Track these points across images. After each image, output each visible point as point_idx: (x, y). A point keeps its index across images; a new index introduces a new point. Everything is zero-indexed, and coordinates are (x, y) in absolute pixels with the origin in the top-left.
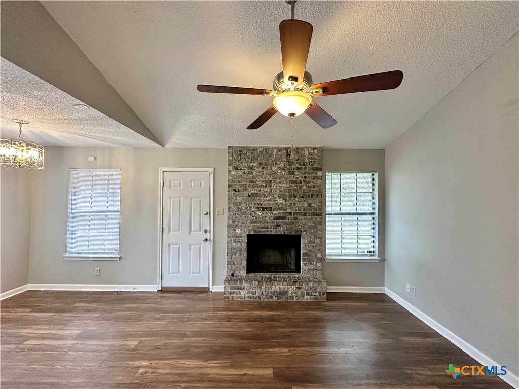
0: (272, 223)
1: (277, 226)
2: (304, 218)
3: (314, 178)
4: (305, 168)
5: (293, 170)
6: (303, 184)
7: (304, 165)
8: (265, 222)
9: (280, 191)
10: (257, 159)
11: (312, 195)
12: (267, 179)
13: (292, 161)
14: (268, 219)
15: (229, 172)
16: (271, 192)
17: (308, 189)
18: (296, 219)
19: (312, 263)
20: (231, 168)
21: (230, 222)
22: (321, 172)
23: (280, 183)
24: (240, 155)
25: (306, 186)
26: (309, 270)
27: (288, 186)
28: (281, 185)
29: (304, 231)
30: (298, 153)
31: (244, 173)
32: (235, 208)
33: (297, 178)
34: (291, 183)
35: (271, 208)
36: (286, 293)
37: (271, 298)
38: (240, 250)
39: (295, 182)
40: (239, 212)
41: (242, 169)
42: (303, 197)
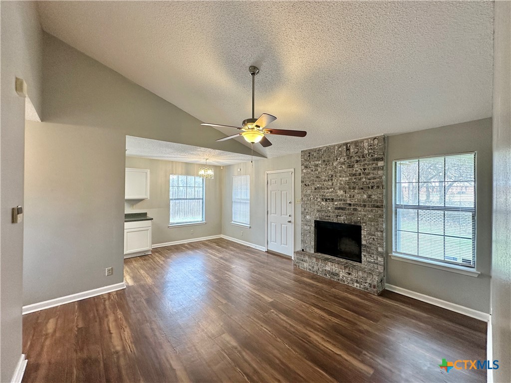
0: (334, 212)
1: (338, 216)
2: (363, 210)
3: (375, 169)
4: (365, 160)
5: (352, 164)
6: (362, 176)
7: (363, 157)
8: (328, 211)
9: (341, 184)
10: (321, 158)
11: (372, 187)
12: (329, 174)
13: (351, 155)
14: (330, 208)
15: (302, 170)
16: (333, 185)
17: (368, 181)
18: (355, 210)
19: (373, 256)
20: (303, 167)
21: (303, 210)
22: (382, 162)
23: (340, 176)
24: (309, 156)
25: (366, 178)
26: (369, 262)
27: (347, 179)
28: (341, 179)
29: (364, 223)
30: (358, 146)
31: (312, 171)
32: (305, 199)
33: (356, 171)
34: (350, 175)
35: (333, 199)
36: (337, 275)
37: (326, 275)
38: (310, 232)
39: (354, 175)
40: (308, 202)
41: (310, 168)
42: (362, 189)
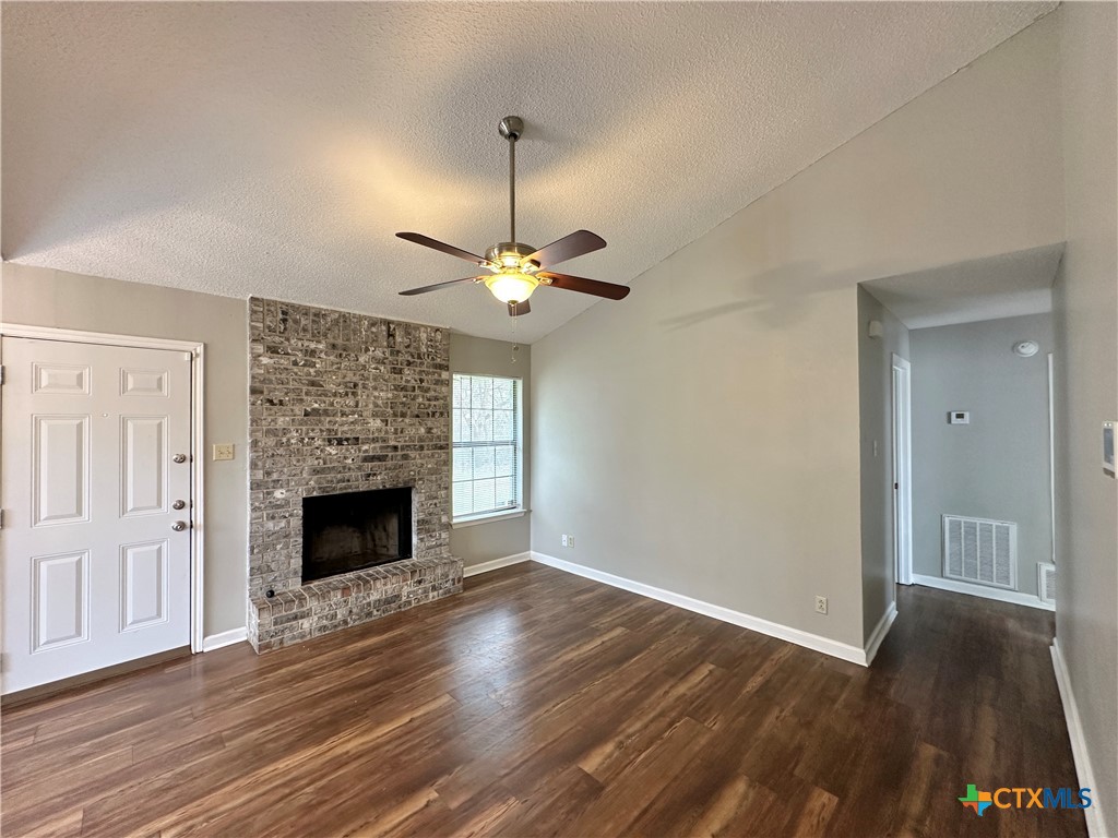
0: (360, 468)
1: (369, 475)
2: (420, 455)
3: (437, 382)
4: (422, 364)
5: (399, 366)
6: (417, 392)
7: (419, 357)
8: (344, 468)
9: (376, 405)
10: (325, 336)
11: (434, 414)
12: (348, 379)
13: (397, 348)
14: (350, 461)
15: (256, 357)
16: (357, 406)
17: (427, 403)
18: (405, 457)
19: (434, 534)
20: (260, 348)
21: (260, 475)
22: (447, 373)
23: (375, 388)
24: (284, 321)
25: (423, 397)
26: (429, 548)
27: (390, 395)
28: (376, 394)
29: (420, 479)
30: (410, 334)
31: (295, 363)
32: (271, 441)
33: (407, 381)
34: (396, 389)
35: (357, 439)
36: (398, 597)
37: (369, 614)
38: (286, 536)
39: (404, 389)
40: (281, 451)
41: (288, 354)
42: (418, 416)
